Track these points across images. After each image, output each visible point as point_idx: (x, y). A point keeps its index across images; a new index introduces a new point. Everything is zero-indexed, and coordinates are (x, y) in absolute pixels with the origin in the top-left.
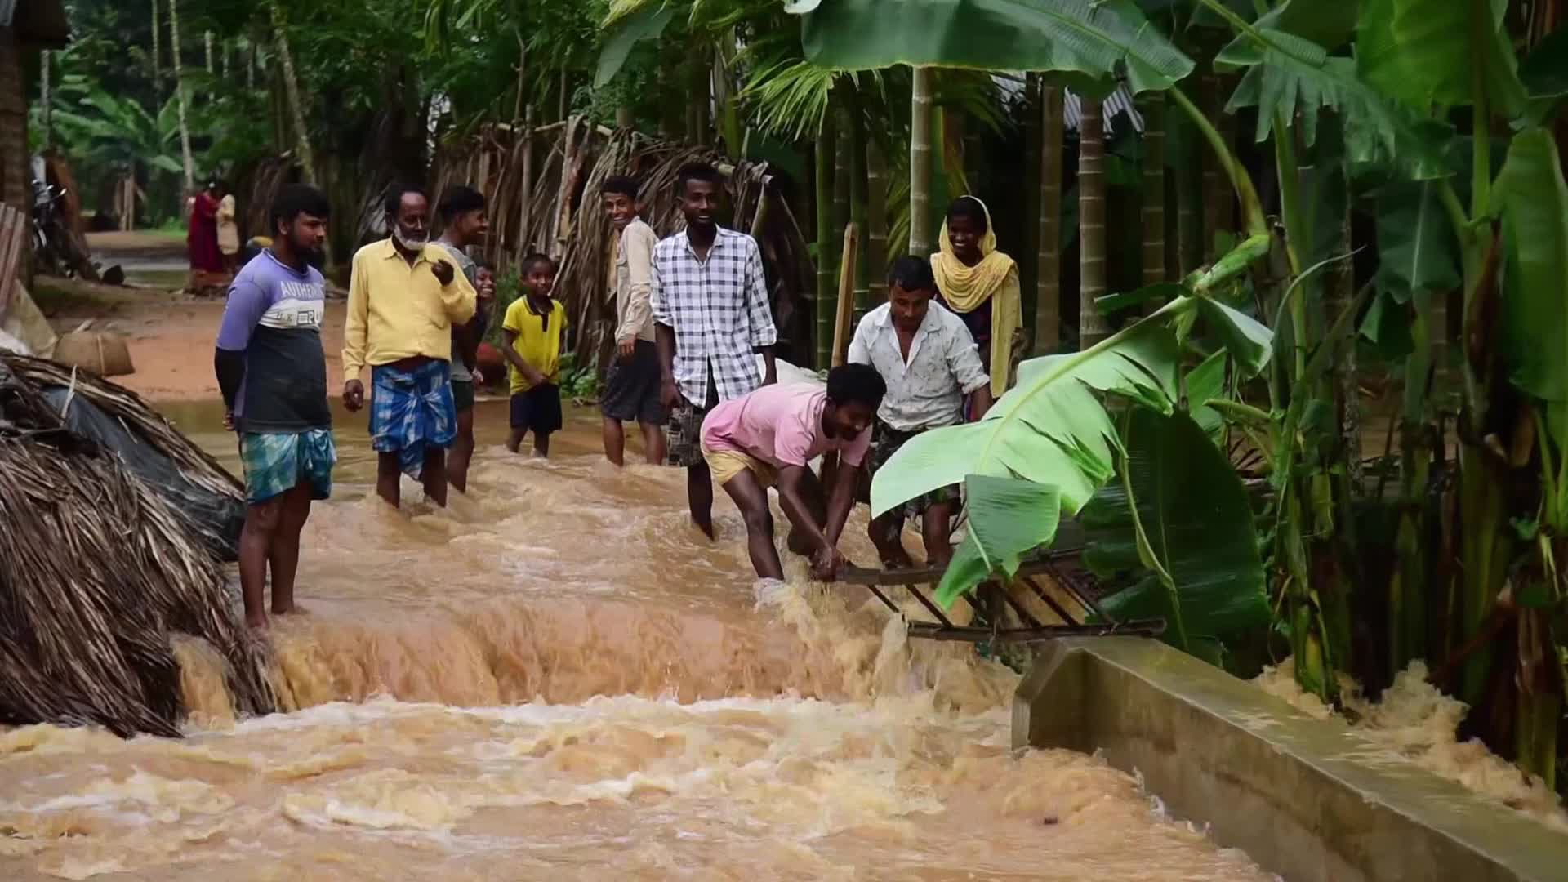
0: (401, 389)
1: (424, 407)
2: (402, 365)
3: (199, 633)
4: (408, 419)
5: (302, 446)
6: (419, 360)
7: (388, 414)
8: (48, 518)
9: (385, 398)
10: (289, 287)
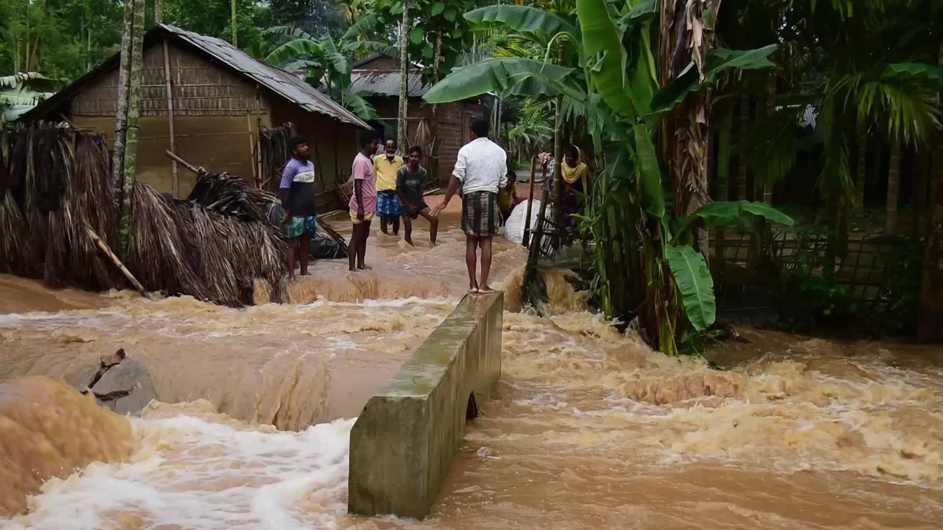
0: (384, 198)
1: (392, 204)
2: (385, 191)
3: (266, 278)
4: (387, 207)
5: (305, 222)
6: (390, 190)
7: (381, 205)
8: (225, 241)
9: (380, 200)
10: (302, 169)
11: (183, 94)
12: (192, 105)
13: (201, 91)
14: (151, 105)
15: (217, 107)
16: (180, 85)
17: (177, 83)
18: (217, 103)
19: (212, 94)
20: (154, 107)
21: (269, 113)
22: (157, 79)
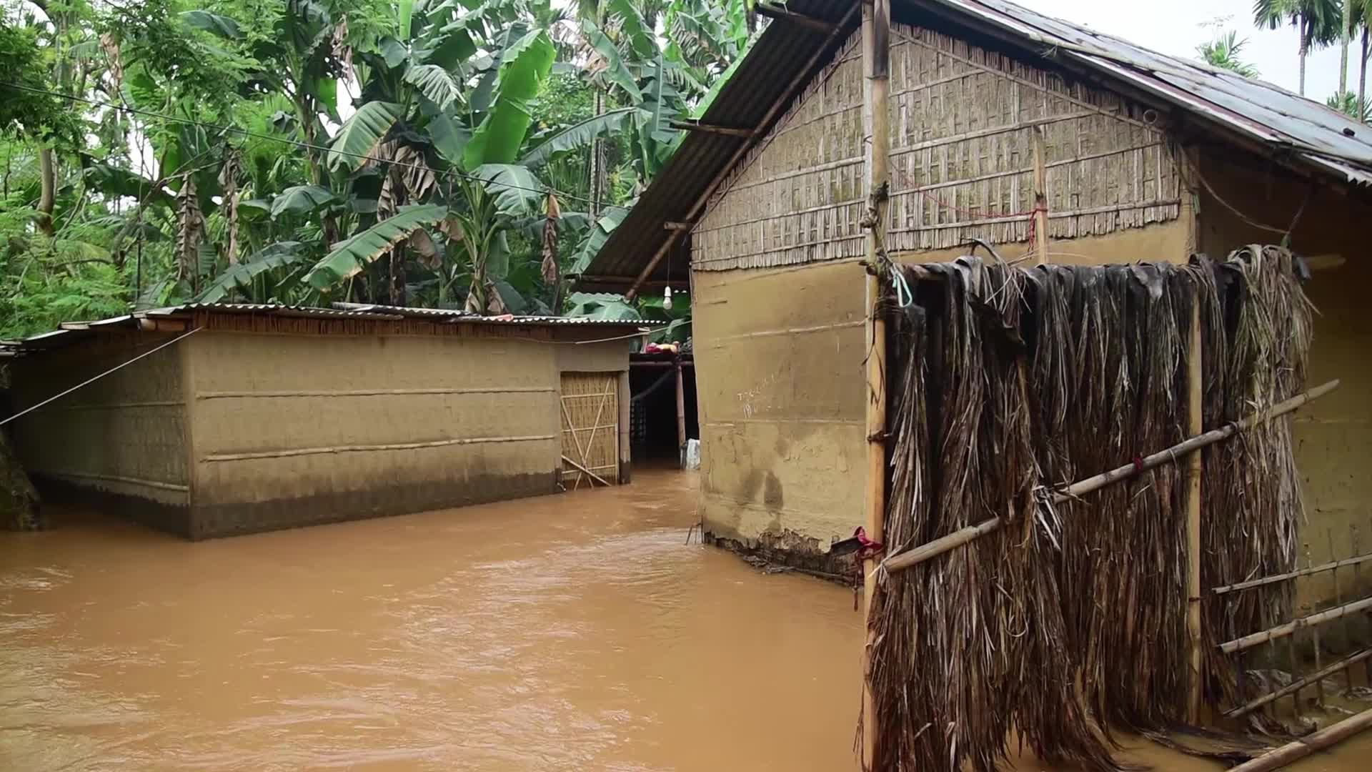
11: (911, 179)
12: (934, 212)
13: (958, 159)
14: (832, 225)
15: (1005, 210)
16: (904, 147)
17: (896, 144)
18: (1005, 196)
19: (991, 165)
20: (839, 234)
21: (1188, 213)
22: (852, 139)
